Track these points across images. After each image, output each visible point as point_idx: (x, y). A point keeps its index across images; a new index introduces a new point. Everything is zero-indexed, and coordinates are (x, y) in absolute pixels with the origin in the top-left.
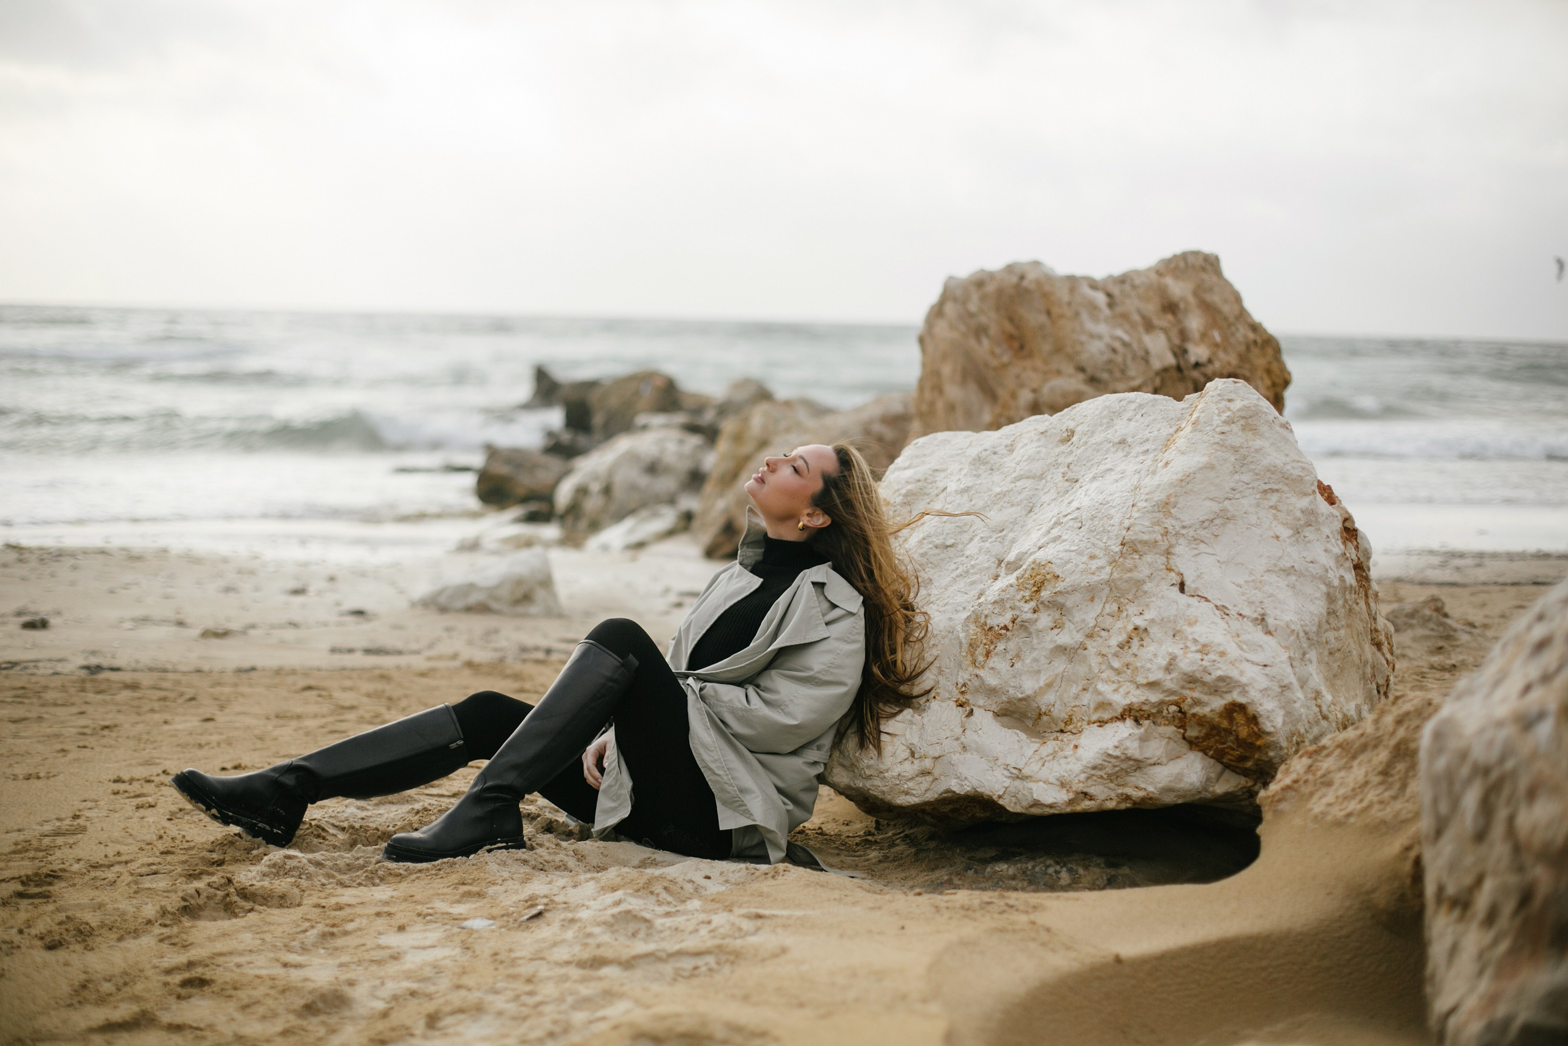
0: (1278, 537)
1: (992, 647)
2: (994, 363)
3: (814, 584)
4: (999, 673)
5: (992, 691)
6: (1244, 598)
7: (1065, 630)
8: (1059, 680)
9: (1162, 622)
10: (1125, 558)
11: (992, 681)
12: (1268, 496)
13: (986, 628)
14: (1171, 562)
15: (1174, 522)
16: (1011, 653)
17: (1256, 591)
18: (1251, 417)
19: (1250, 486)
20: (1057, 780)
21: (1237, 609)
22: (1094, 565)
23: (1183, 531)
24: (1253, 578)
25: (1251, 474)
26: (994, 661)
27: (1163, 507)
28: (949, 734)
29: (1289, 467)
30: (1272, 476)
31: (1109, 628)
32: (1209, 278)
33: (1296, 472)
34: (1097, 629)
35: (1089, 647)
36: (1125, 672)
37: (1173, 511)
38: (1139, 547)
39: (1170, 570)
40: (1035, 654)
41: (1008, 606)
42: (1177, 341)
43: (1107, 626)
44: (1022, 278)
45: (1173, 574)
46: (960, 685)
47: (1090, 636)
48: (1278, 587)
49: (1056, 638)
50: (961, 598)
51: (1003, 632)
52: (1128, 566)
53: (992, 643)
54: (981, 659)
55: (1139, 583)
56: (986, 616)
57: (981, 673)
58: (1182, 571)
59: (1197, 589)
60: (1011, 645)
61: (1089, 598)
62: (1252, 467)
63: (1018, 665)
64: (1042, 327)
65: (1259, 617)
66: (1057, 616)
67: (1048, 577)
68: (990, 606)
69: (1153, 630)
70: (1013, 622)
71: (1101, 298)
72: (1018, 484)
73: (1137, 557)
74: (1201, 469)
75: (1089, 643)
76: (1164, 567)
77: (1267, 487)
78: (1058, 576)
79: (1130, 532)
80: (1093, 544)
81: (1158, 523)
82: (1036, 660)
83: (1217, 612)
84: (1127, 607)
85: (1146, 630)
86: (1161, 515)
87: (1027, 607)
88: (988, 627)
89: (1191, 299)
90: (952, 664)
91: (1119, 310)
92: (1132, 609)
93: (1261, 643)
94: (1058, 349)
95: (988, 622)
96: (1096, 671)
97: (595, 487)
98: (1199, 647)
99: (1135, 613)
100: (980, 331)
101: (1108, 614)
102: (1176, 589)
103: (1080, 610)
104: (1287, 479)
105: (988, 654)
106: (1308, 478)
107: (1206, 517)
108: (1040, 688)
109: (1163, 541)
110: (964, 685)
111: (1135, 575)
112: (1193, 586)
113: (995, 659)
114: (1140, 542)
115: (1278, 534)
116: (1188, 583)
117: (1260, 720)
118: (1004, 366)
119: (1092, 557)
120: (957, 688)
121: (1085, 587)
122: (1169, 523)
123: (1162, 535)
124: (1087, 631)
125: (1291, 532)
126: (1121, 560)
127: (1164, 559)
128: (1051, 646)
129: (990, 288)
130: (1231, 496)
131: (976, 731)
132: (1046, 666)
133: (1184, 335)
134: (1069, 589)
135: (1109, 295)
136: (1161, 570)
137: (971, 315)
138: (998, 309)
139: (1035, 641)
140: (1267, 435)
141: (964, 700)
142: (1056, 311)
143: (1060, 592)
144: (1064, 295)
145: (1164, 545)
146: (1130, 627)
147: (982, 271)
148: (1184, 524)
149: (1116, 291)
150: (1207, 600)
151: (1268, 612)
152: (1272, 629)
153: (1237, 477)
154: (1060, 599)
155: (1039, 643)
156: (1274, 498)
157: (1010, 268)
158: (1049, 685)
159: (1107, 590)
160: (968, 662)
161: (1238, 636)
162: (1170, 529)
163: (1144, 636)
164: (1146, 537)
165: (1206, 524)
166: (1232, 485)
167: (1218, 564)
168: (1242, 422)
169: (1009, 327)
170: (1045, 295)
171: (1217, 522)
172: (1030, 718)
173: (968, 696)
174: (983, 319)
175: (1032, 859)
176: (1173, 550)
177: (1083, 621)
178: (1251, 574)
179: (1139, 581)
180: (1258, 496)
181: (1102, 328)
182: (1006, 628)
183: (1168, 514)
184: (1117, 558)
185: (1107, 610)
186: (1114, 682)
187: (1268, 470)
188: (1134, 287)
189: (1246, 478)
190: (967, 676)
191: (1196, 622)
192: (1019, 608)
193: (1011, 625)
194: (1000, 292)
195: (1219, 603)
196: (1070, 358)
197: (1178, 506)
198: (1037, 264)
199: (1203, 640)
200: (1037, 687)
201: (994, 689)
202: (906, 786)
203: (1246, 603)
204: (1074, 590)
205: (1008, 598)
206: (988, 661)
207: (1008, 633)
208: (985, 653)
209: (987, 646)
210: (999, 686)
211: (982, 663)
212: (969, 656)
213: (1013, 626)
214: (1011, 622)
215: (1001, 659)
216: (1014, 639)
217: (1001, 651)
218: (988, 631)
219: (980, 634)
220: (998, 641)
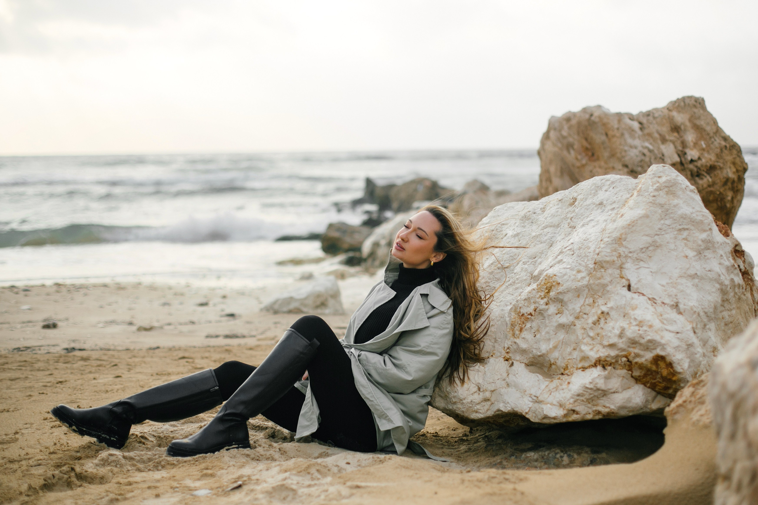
0: (687, 257)
1: (523, 326)
2: (578, 164)
3: (421, 295)
4: (527, 341)
5: (524, 352)
6: (666, 293)
7: (564, 315)
8: (560, 344)
9: (617, 308)
10: (597, 271)
11: (524, 345)
12: (682, 232)
13: (520, 315)
14: (623, 273)
15: (624, 249)
16: (534, 329)
17: (673, 289)
18: (671, 186)
19: (671, 227)
20: (558, 403)
21: (661, 300)
22: (580, 276)
23: (630, 255)
24: (671, 281)
25: (671, 220)
26: (524, 334)
27: (618, 241)
28: (499, 377)
29: (694, 215)
30: (684, 221)
31: (588, 312)
32: (698, 111)
33: (699, 218)
34: (581, 314)
35: (577, 324)
36: (597, 339)
37: (624, 243)
38: (604, 265)
39: (622, 277)
40: (547, 329)
41: (532, 301)
42: (680, 148)
43: (586, 312)
44: (591, 115)
45: (624, 280)
46: (506, 348)
47: (577, 318)
48: (686, 286)
49: (559, 319)
50: (509, 298)
51: (530, 316)
52: (598, 276)
53: (523, 323)
54: (517, 332)
55: (604, 286)
56: (520, 308)
57: (517, 341)
58: (629, 278)
59: (638, 288)
60: (534, 324)
61: (576, 295)
62: (672, 215)
63: (538, 336)
64: (603, 143)
65: (675, 304)
66: (560, 306)
67: (554, 284)
68: (522, 302)
69: (612, 313)
70: (535, 311)
71: (636, 125)
72: (545, 230)
73: (603, 270)
74: (641, 218)
75: (577, 322)
76: (619, 276)
77: (681, 227)
78: (559, 283)
79: (599, 256)
80: (580, 264)
81: (615, 250)
82: (548, 333)
83: (649, 302)
84: (598, 300)
85: (608, 313)
86: (617, 246)
87: (542, 302)
88: (522, 314)
89: (688, 124)
90: (502, 336)
91: (646, 131)
92: (601, 301)
93: (675, 319)
94: (613, 155)
95: (522, 311)
96: (581, 338)
97: (383, 242)
98: (637, 323)
99: (602, 303)
100: (569, 147)
101: (588, 305)
102: (626, 289)
103: (572, 303)
104: (693, 222)
105: (521, 330)
106: (706, 221)
107: (644, 246)
108: (550, 349)
109: (618, 261)
110: (508, 348)
111: (602, 281)
112: (635, 287)
114: (605, 262)
115: (687, 255)
116: (633, 285)
117: (674, 365)
118: (583, 166)
119: (579, 272)
120: (504, 350)
121: (574, 289)
122: (621, 250)
123: (617, 257)
124: (576, 315)
125: (695, 253)
126: (594, 273)
127: (618, 271)
128: (555, 324)
129: (574, 122)
130: (659, 233)
131: (514, 375)
132: (554, 336)
133: (684, 144)
134: (565, 291)
135: (640, 123)
136: (617, 278)
137: (564, 137)
138: (578, 133)
139: (547, 322)
140: (681, 196)
141: (508, 357)
142: (610, 133)
143: (560, 293)
144: (615, 124)
145: (618, 263)
146: (599, 312)
147: (570, 112)
148: (631, 250)
149: (644, 121)
150: (643, 295)
151: (680, 301)
152: (682, 311)
153: (662, 222)
154: (561, 297)
155: (549, 323)
156: (685, 233)
157: (584, 110)
158: (555, 347)
159: (587, 291)
160: (510, 335)
161: (661, 315)
162: (622, 253)
163: (607, 317)
164: (608, 259)
165: (644, 250)
166: (659, 226)
167: (651, 274)
168: (666, 189)
169: (585, 144)
170: (604, 125)
171: (651, 248)
172: (546, 367)
173: (510, 355)
174: (571, 140)
175: (549, 449)
176: (624, 266)
177: (574, 309)
178: (670, 278)
179: (604, 285)
180: (676, 233)
181: (637, 142)
182: (531, 314)
183: (621, 245)
184: (592, 271)
185: (587, 302)
186: (590, 345)
187: (682, 217)
188: (654, 118)
189: (668, 222)
190: (510, 343)
191: (636, 308)
192: (538, 303)
194: (579, 123)
195: (650, 297)
196: (619, 160)
197: (627, 240)
198: (599, 107)
199: (639, 318)
200: (548, 348)
201: (525, 350)
202: (476, 408)
203: (667, 296)
204: (568, 291)
205: (532, 297)
206: (521, 334)
207: (532, 317)
208: (519, 329)
209: (520, 325)
210: (528, 349)
211: (518, 335)
212: (511, 331)
213: (535, 313)
214: (533, 311)
215: (528, 333)
216: (536, 321)
217: (528, 328)
218: (522, 316)
219: (517, 318)
220: (526, 322)
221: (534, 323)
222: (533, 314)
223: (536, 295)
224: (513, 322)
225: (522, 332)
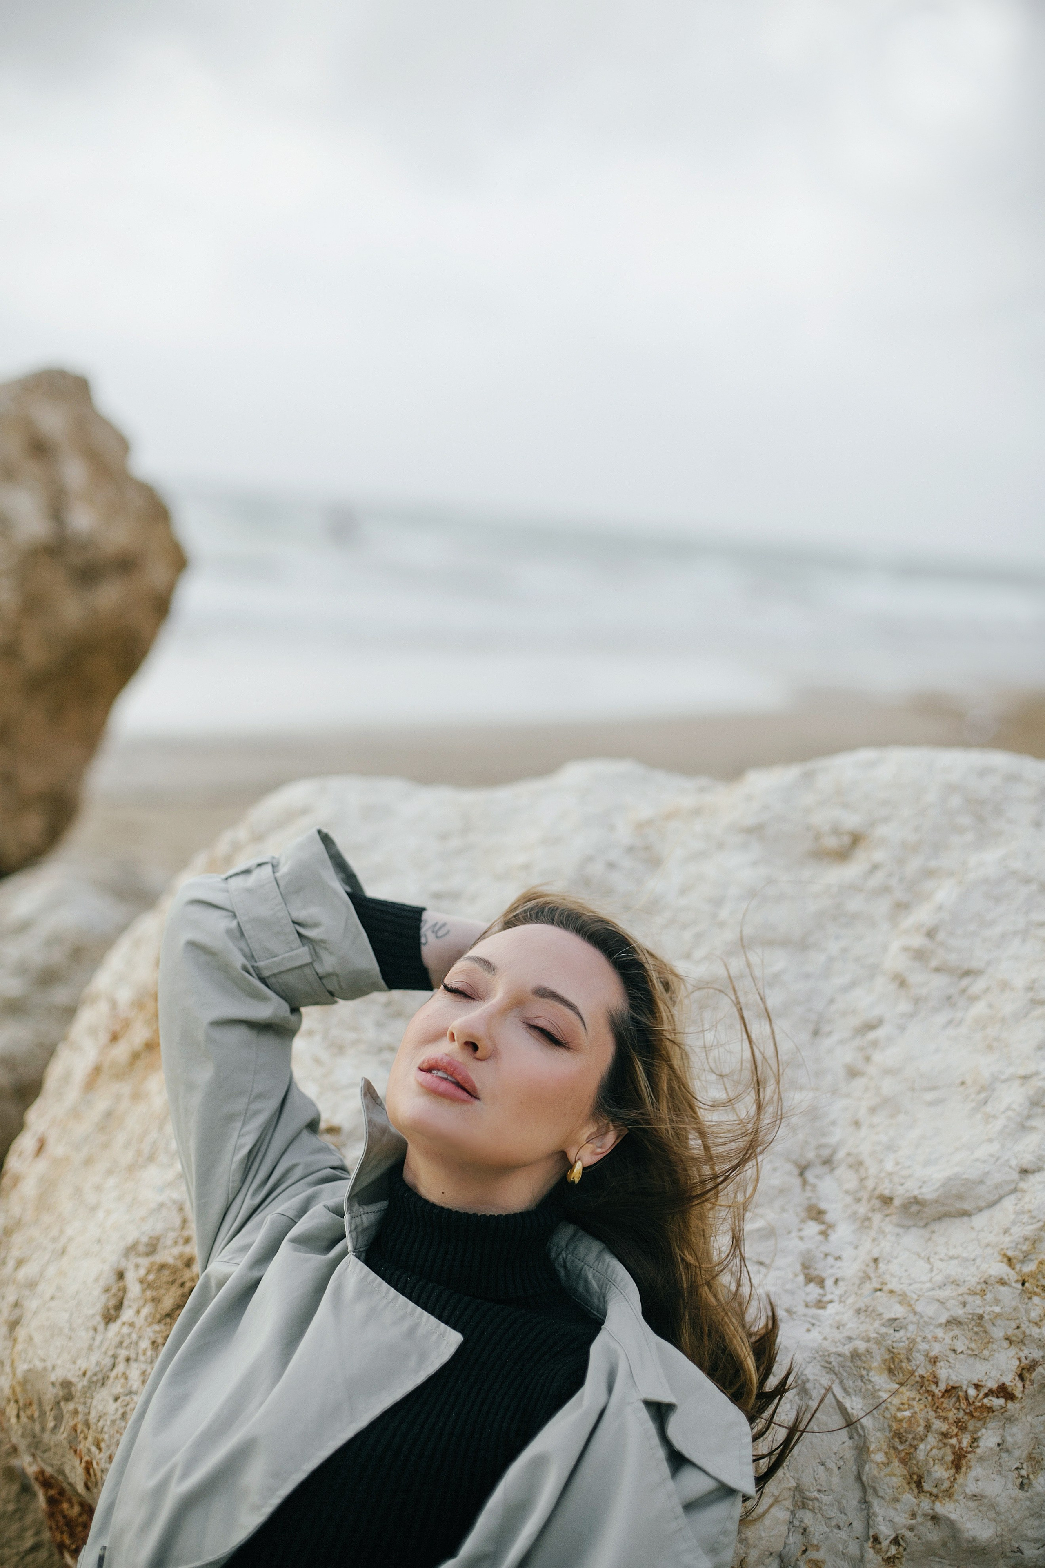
1: (965, 1442)
3: (648, 1404)
4: (991, 1505)
5: (977, 1553)
11: (977, 1527)
13: (938, 1391)
16: (1017, 1453)
26: (976, 1478)
41: (998, 1333)
53: (961, 1426)
54: (940, 1472)
56: (934, 1361)
57: (943, 1508)
60: (1018, 1434)
68: (940, 1333)
70: (1021, 1377)
88: (943, 1386)
90: (835, 1480)
95: (943, 1372)
105: (958, 1461)
113: (977, 1471)
160: (897, 1481)
182: (1004, 1392)
190: (902, 1520)
193: (1020, 1385)
201: (983, 1548)
205: (998, 1315)
206: (960, 1479)
207: (1010, 1405)
208: (950, 1458)
209: (954, 1441)
210: (997, 1540)
211: (947, 1484)
212: (896, 1463)
213: (1024, 1386)
214: (1017, 1378)
215: (991, 1471)
216: (1023, 1419)
217: (991, 1449)
218: (943, 1396)
219: (922, 1407)
220: (979, 1424)
221: (1015, 1430)
222: (1018, 1393)
223: (1020, 1306)
224: (901, 1421)
225: (964, 1469)
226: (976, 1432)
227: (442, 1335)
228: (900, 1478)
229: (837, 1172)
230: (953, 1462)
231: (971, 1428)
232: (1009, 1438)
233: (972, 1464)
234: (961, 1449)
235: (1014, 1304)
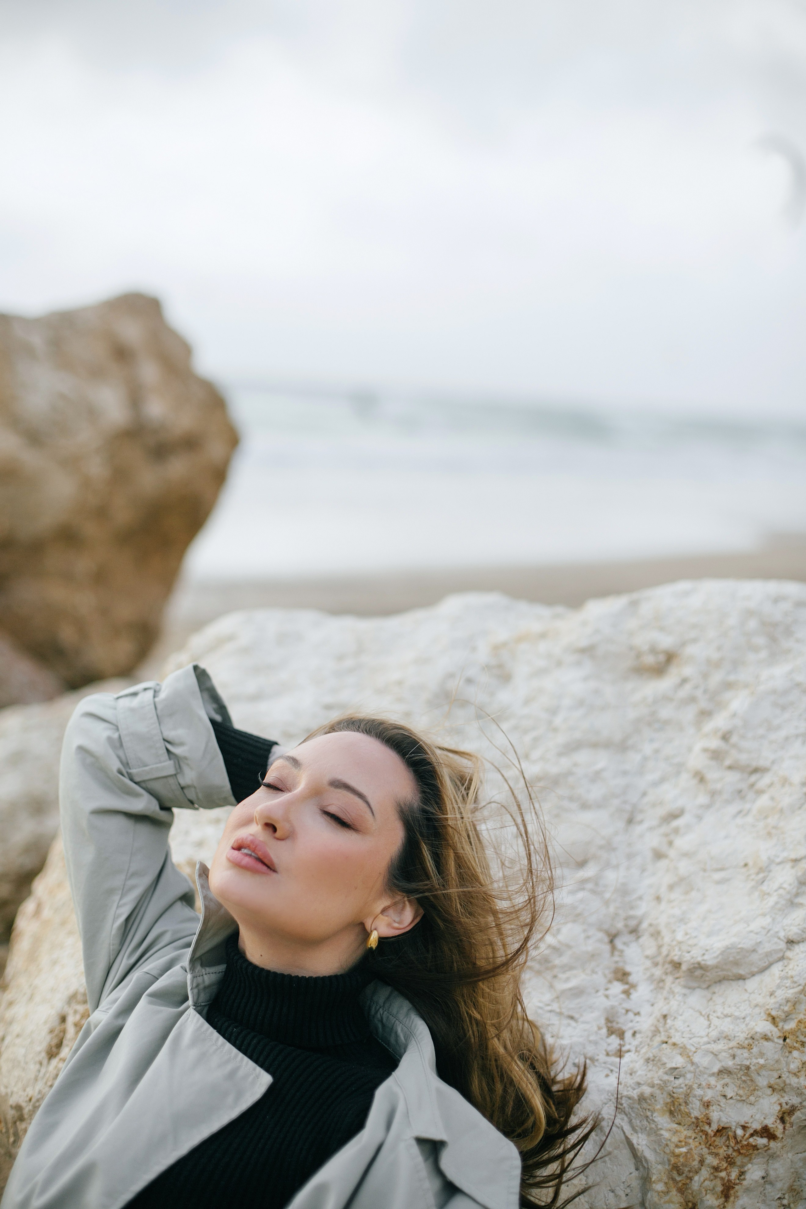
1: (734, 1175)
3: (421, 1141)
13: (710, 1131)
16: (779, 1185)
41: (762, 1082)
51: (762, 1141)
53: (730, 1161)
54: (712, 1201)
56: (704, 1102)
60: (780, 1169)
68: (713, 1081)
70: (782, 1120)
88: (715, 1127)
95: (715, 1115)
105: (727, 1192)
113: (743, 1200)
182: (766, 1132)
193: (781, 1127)
205: (762, 1067)
206: (729, 1206)
207: (772, 1144)
208: (720, 1188)
209: (723, 1174)
212: (674, 1192)
213: (784, 1128)
214: (778, 1121)
215: (756, 1201)
216: (785, 1155)
217: (756, 1181)
218: (715, 1135)
219: (697, 1144)
220: (745, 1160)
221: (777, 1165)
222: (779, 1133)
223: (782, 1059)
224: (678, 1156)
225: (732, 1199)
226: (743, 1166)
227: (257, 1077)
228: (678, 1205)
229: (641, 940)
230: (722, 1192)
231: (738, 1163)
232: (772, 1173)
233: (739, 1194)
234: (729, 1181)
235: (776, 1057)
